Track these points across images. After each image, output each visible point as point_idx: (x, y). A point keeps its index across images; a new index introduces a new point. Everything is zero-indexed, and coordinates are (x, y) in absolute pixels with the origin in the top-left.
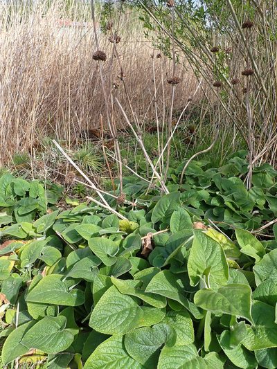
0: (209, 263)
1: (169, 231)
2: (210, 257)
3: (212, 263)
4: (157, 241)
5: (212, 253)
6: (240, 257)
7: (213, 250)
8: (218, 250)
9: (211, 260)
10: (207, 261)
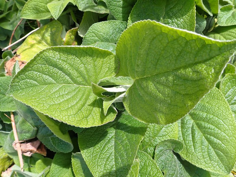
0: (80, 79)
1: (14, 114)
2: (69, 75)
3: (80, 73)
4: (28, 136)
5: (61, 69)
6: (63, 24)
7: (55, 66)
8: (55, 56)
9: (75, 74)
10: (76, 82)
